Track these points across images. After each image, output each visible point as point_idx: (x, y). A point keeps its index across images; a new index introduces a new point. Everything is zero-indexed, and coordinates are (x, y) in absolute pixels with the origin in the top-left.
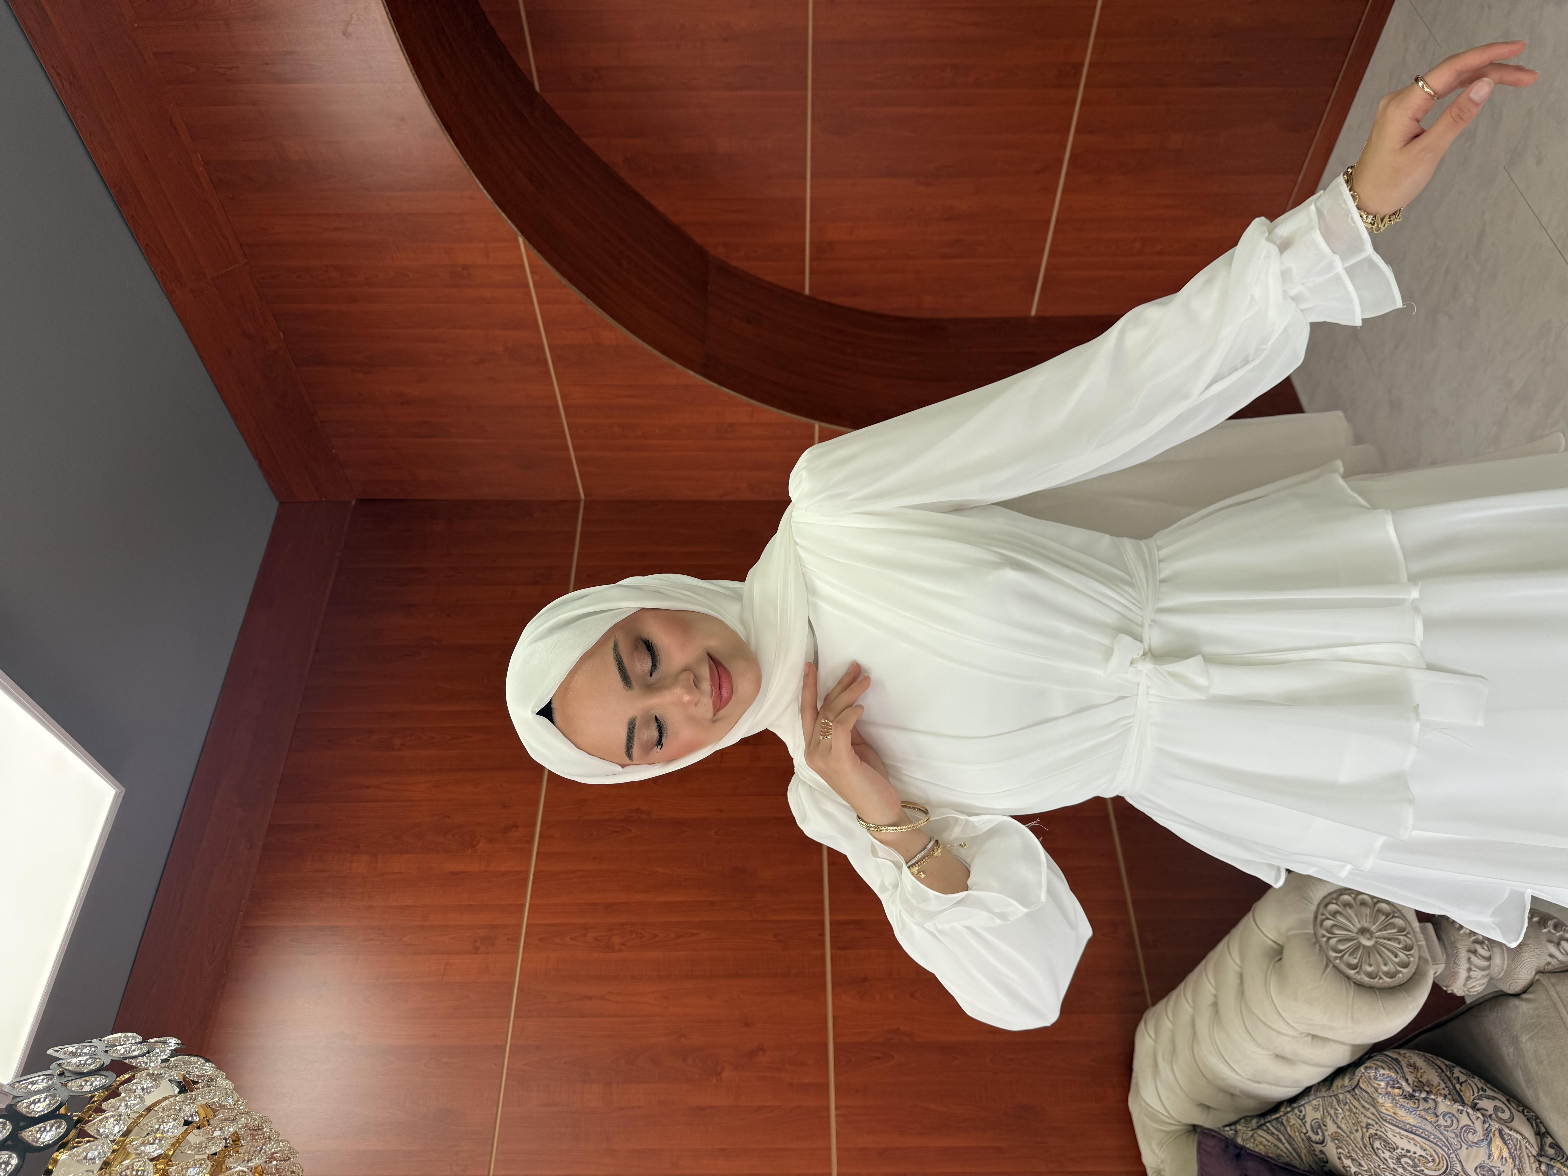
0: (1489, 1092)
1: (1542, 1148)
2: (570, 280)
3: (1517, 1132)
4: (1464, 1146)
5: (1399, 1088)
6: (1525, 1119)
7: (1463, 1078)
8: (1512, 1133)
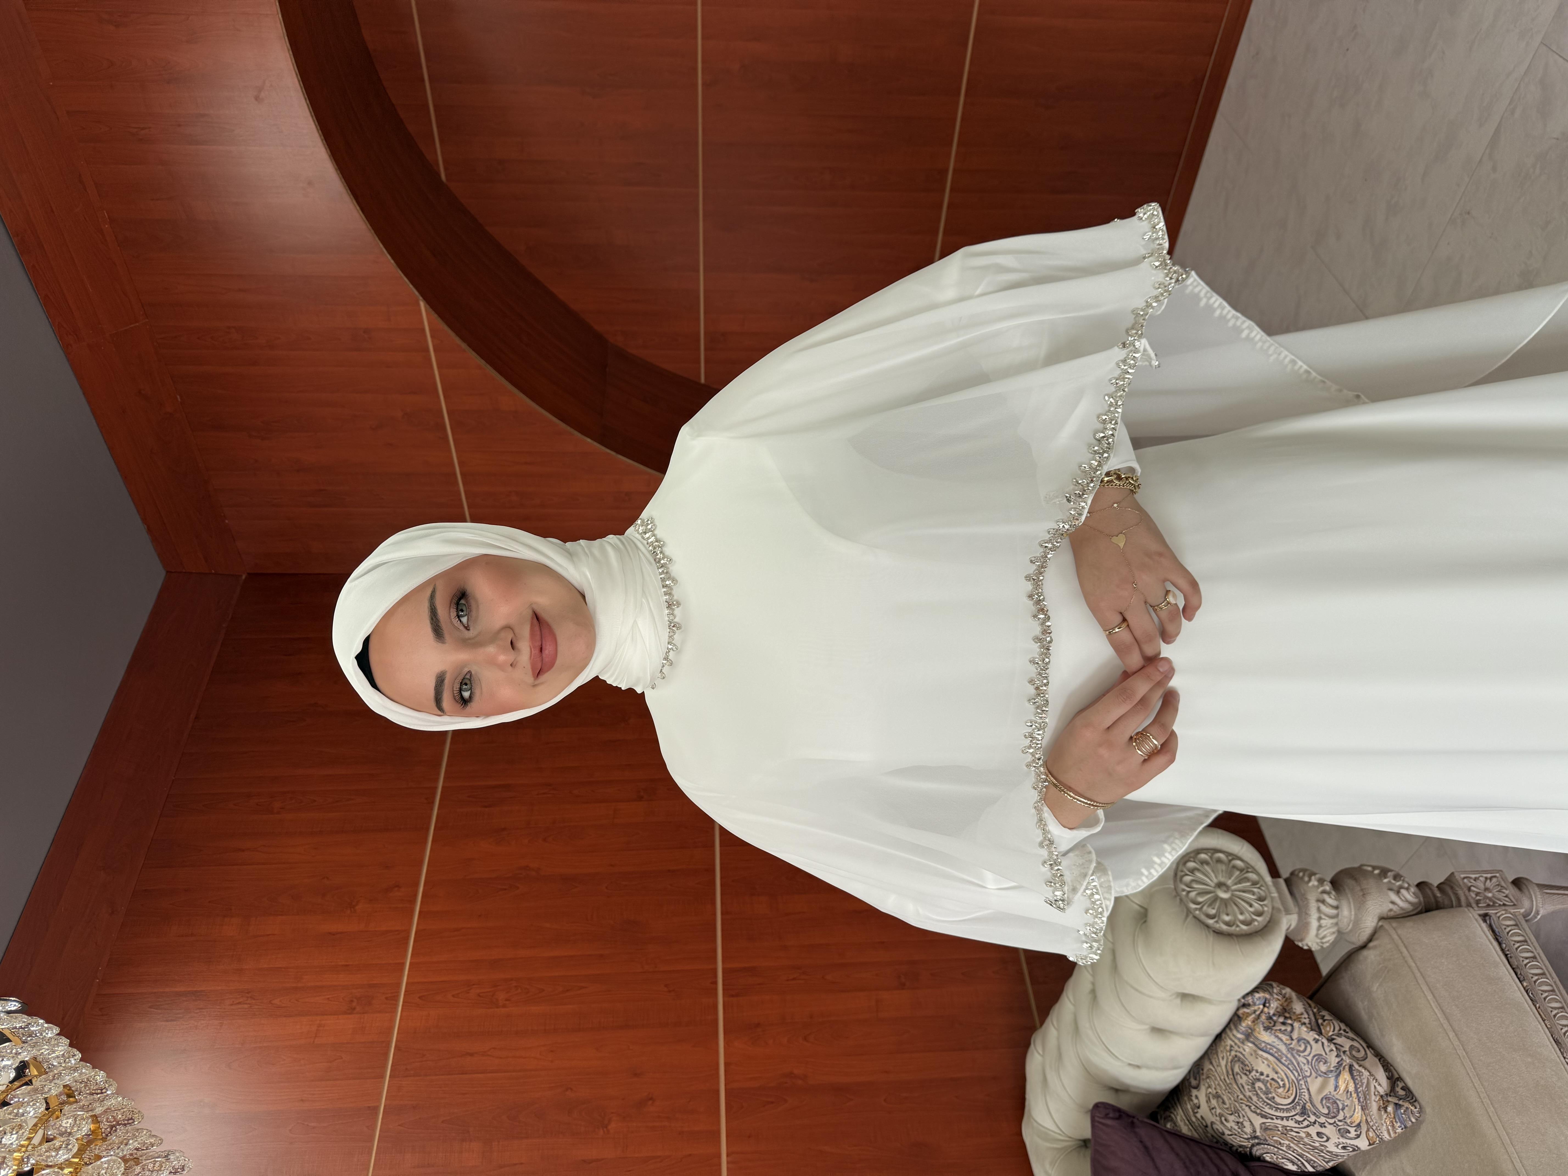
1: (1393, 1091)
2: (470, 345)
3: (1366, 1066)
6: (1378, 1063)
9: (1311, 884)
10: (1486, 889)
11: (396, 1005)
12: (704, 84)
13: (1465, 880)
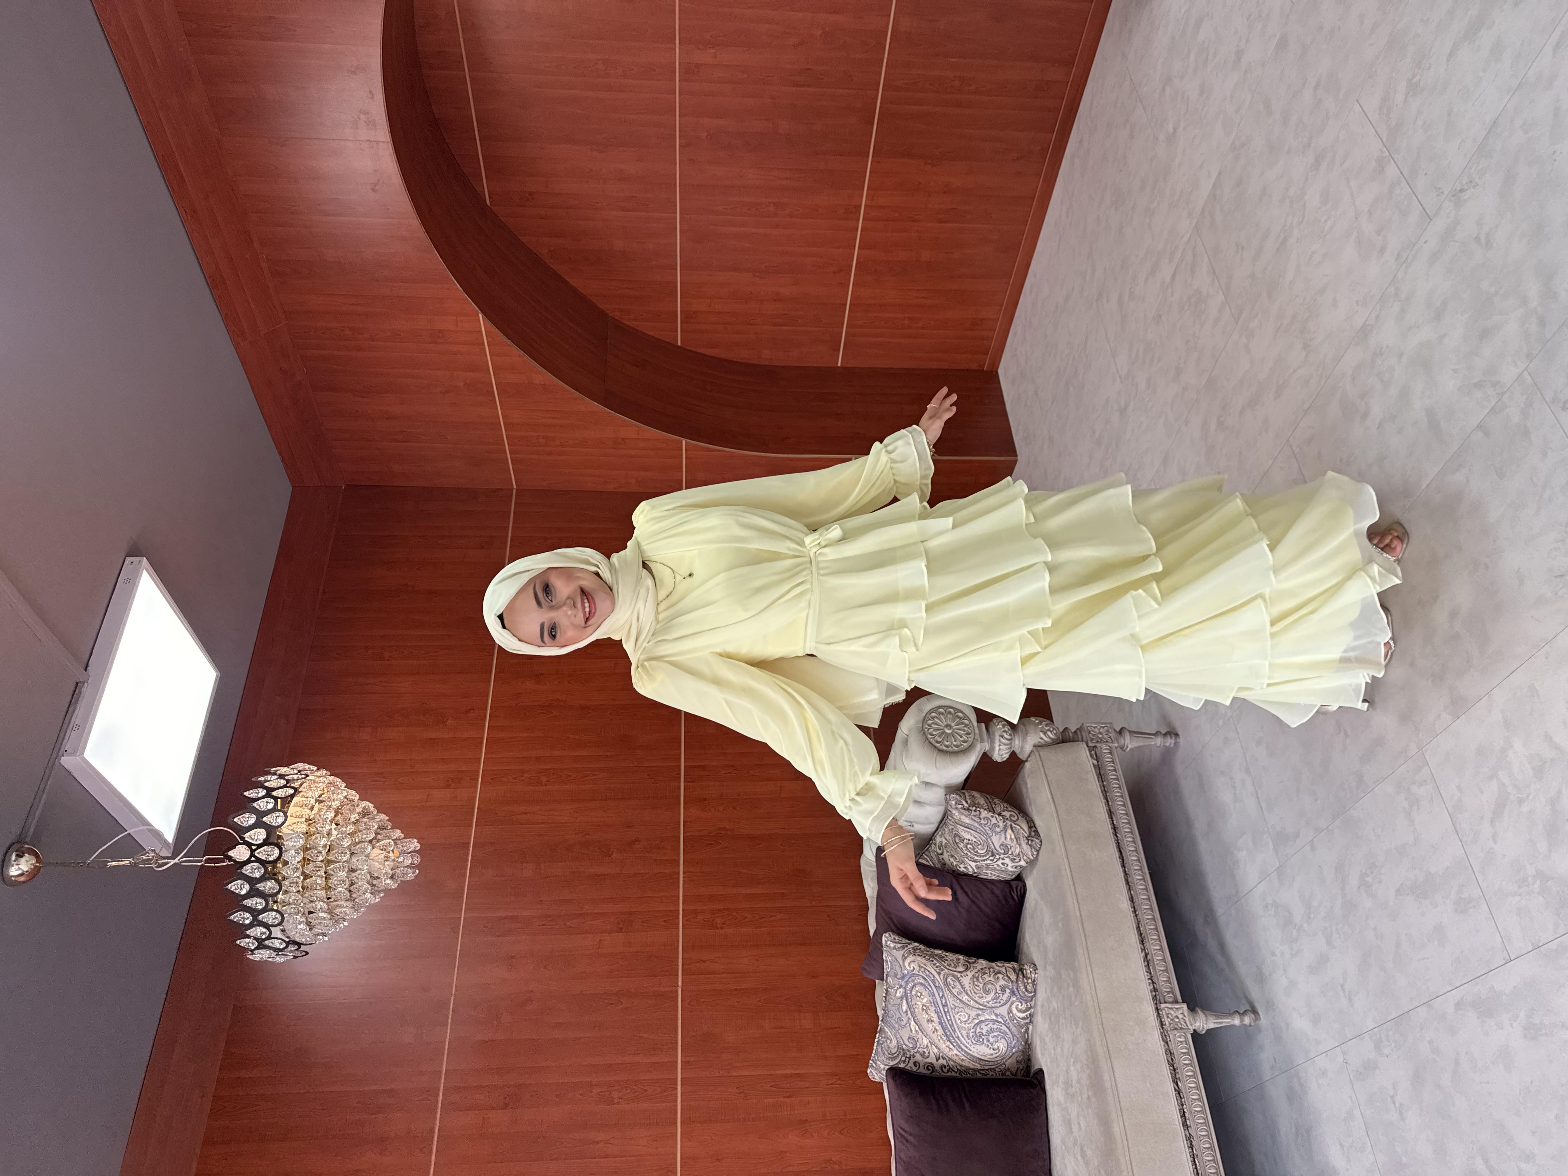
0: (1010, 809)
1: (1030, 834)
2: (513, 341)
3: (1018, 825)
4: (994, 834)
5: (962, 804)
6: (1025, 821)
7: (997, 802)
8: (1016, 826)
9: (998, 727)
10: (1101, 733)
11: (477, 783)
12: (680, 146)
13: (1089, 728)
